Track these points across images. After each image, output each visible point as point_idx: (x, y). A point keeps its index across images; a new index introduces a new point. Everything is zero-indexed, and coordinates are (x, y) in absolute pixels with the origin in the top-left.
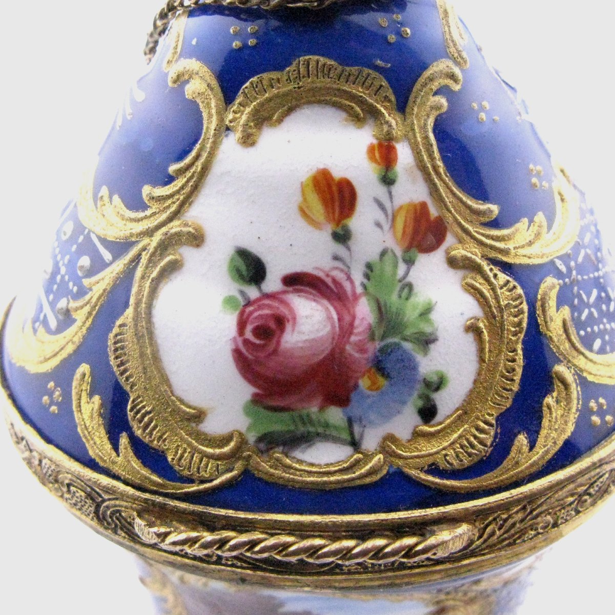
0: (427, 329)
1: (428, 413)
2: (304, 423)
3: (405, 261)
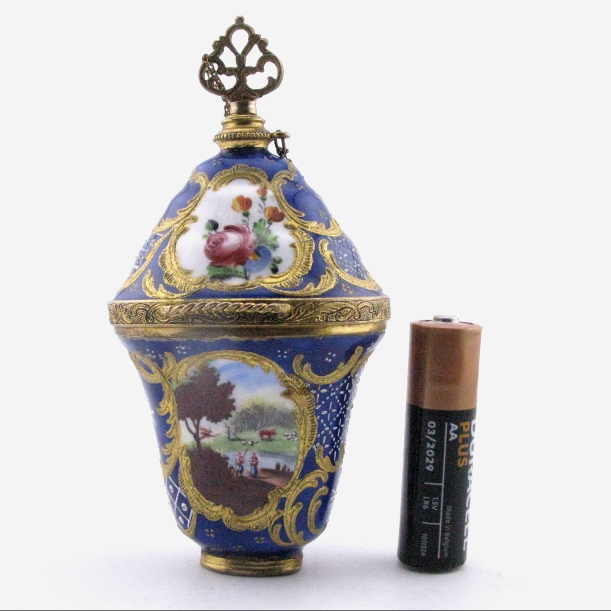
0: (276, 243)
1: (275, 270)
2: (228, 271)
3: (268, 223)
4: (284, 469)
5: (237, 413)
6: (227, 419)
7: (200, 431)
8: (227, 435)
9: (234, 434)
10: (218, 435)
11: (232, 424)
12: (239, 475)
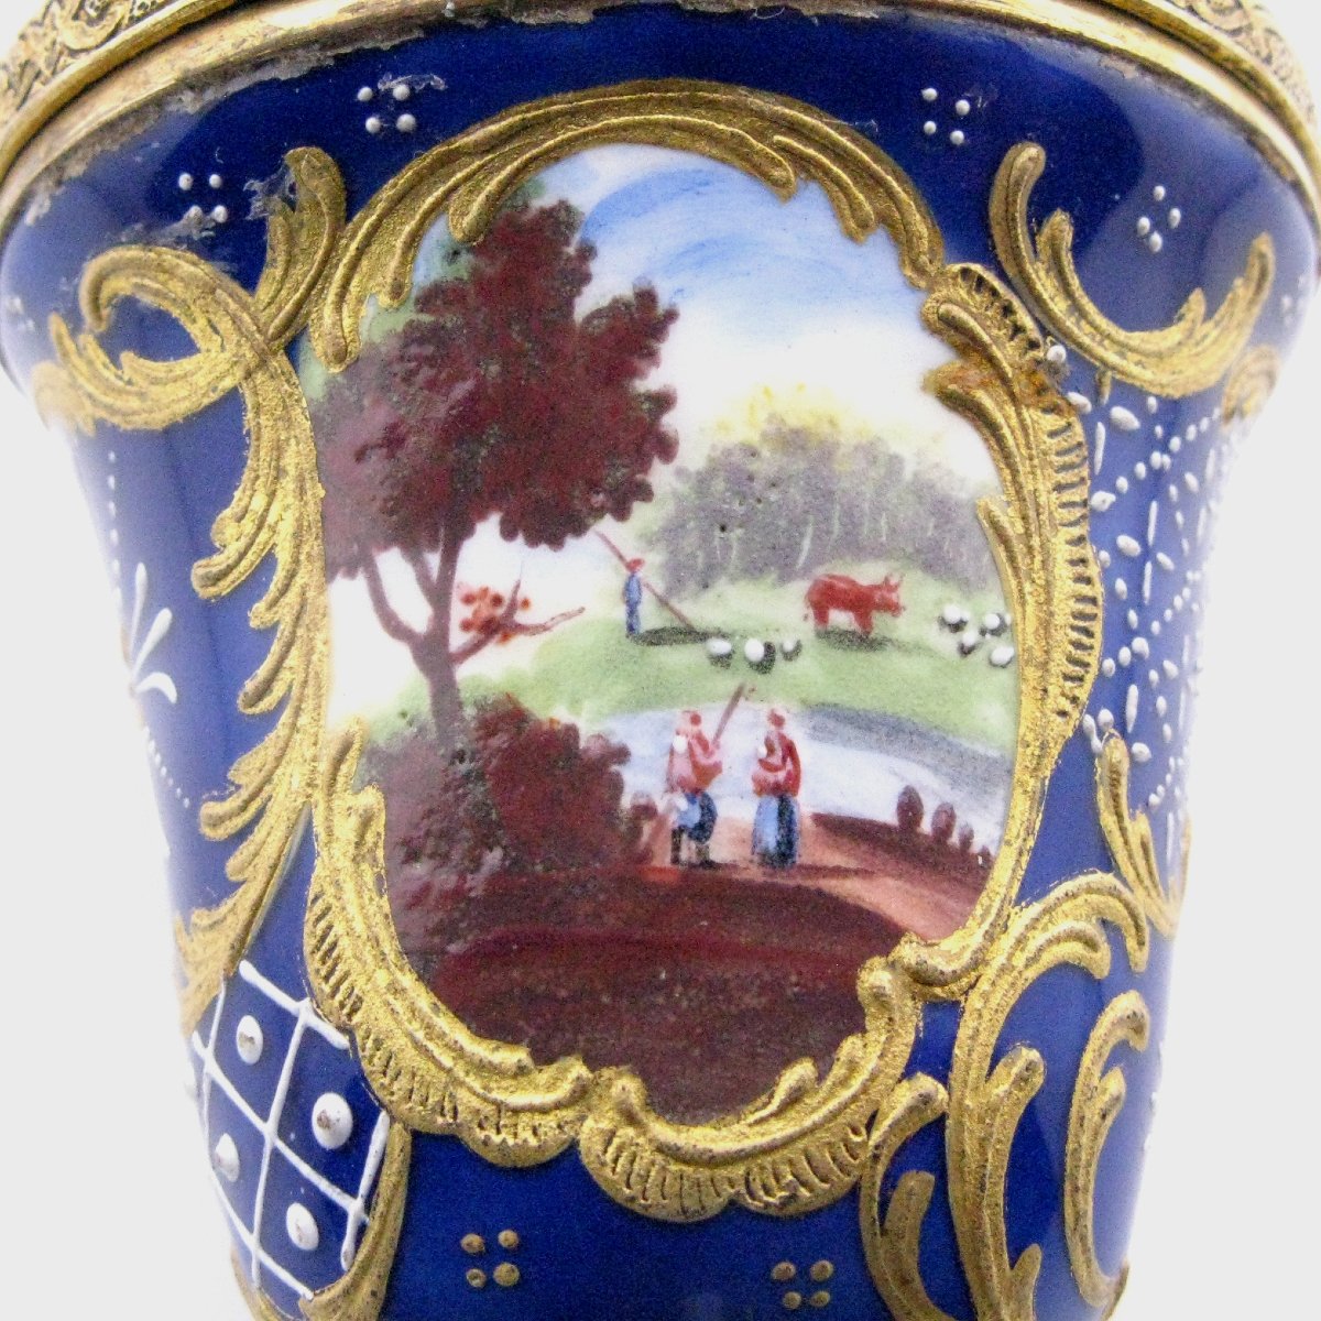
4: (943, 832)
5: (680, 473)
6: (622, 513)
7: (459, 612)
8: (621, 613)
9: (663, 602)
10: (567, 616)
11: (650, 541)
12: (688, 851)
